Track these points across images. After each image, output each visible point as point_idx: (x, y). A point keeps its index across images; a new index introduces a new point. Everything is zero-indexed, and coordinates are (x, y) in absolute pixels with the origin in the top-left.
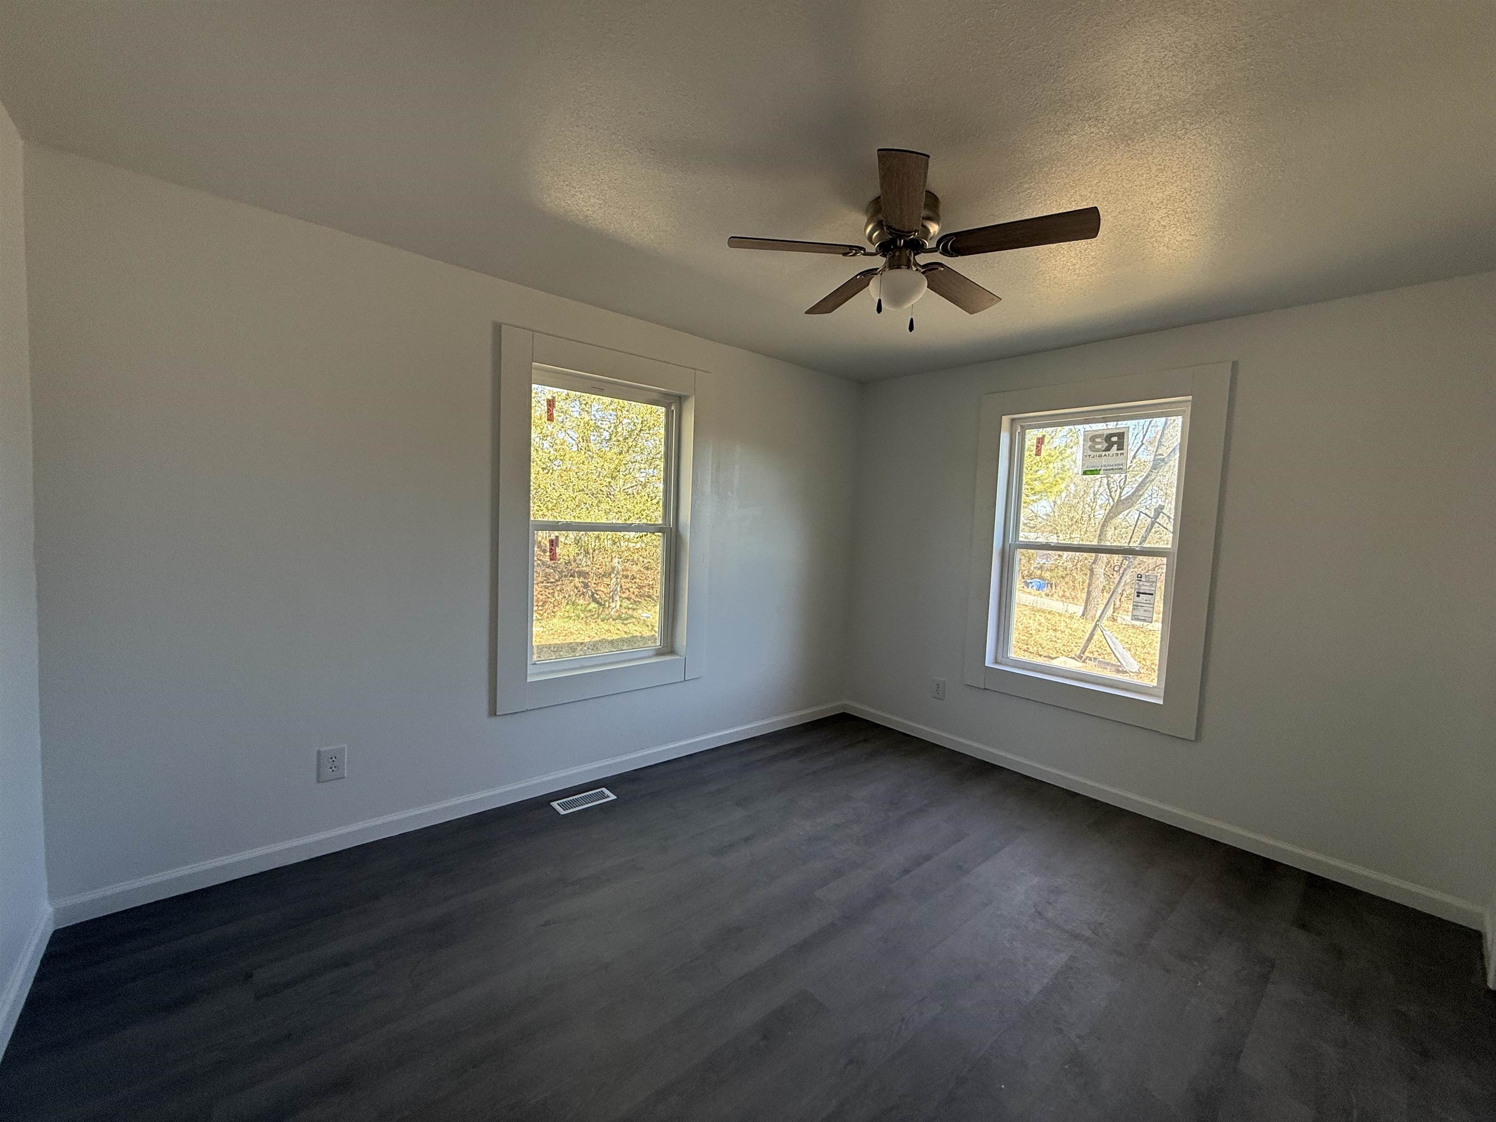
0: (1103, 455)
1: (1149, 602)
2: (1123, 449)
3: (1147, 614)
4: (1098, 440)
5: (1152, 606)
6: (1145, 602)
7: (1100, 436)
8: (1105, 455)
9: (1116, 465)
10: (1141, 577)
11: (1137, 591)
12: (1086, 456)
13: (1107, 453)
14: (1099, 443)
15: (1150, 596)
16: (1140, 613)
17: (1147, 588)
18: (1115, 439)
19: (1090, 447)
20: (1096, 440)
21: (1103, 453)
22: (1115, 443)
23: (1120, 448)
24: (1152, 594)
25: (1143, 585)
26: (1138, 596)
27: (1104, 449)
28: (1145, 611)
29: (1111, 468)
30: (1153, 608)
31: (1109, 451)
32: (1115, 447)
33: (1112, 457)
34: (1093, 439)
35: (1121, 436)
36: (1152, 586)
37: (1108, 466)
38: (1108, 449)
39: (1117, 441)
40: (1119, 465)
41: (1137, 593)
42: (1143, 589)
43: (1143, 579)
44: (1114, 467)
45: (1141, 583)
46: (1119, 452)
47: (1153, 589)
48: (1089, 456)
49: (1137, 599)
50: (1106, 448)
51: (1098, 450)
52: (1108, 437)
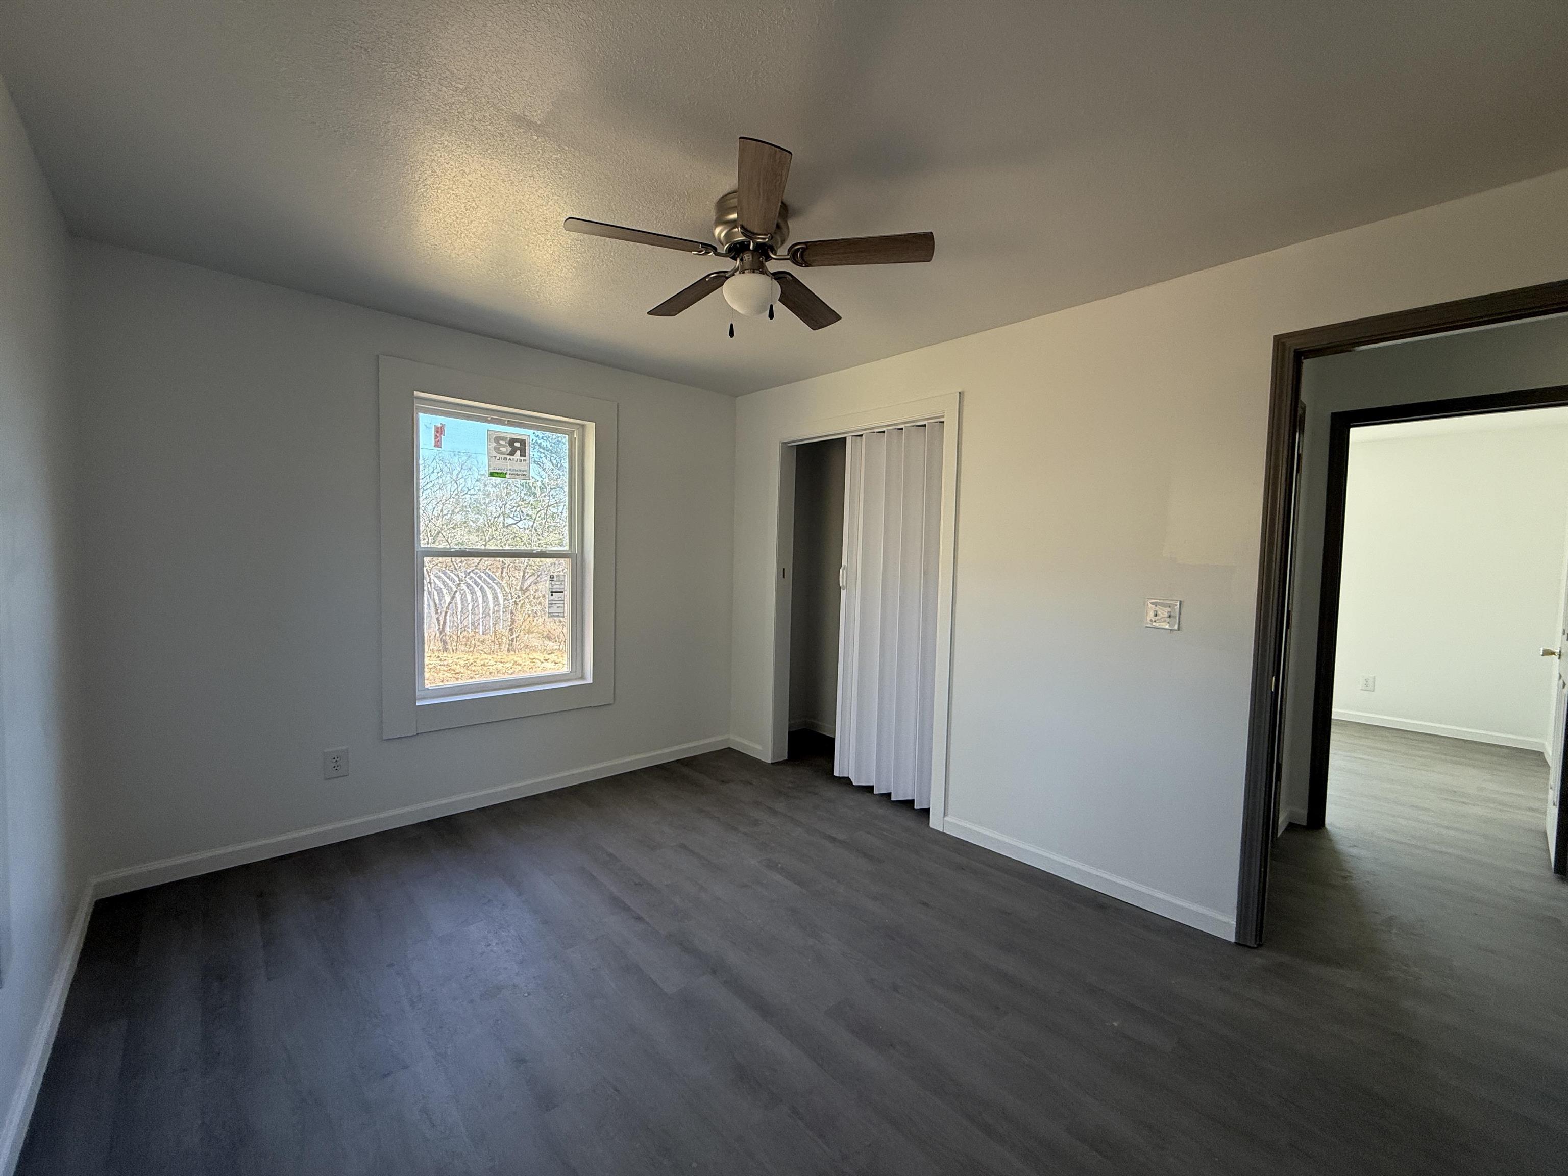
0: (508, 459)
1: (560, 599)
2: (525, 456)
3: (560, 610)
4: (502, 442)
5: (563, 602)
6: (557, 599)
7: (503, 439)
8: (510, 459)
9: (520, 470)
10: (553, 578)
11: (551, 590)
12: (491, 457)
13: (511, 457)
14: (504, 446)
15: (561, 594)
16: (554, 610)
17: (558, 587)
18: (517, 444)
19: (495, 448)
20: (501, 442)
21: (508, 457)
22: (517, 448)
23: (523, 454)
24: (562, 592)
25: (555, 584)
26: (552, 595)
27: (508, 452)
28: (558, 607)
29: (516, 473)
30: (564, 603)
31: (513, 455)
32: (518, 452)
33: (515, 463)
34: (497, 439)
35: (523, 442)
36: (561, 584)
37: (514, 470)
38: (512, 453)
39: (518, 447)
40: (523, 471)
41: (551, 592)
42: (556, 588)
43: (555, 579)
44: (519, 473)
45: (553, 583)
46: (523, 458)
47: (563, 587)
48: (495, 457)
49: (552, 598)
50: (510, 452)
51: (501, 453)
52: (512, 442)
